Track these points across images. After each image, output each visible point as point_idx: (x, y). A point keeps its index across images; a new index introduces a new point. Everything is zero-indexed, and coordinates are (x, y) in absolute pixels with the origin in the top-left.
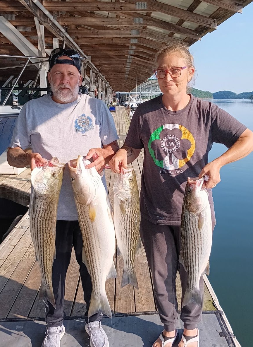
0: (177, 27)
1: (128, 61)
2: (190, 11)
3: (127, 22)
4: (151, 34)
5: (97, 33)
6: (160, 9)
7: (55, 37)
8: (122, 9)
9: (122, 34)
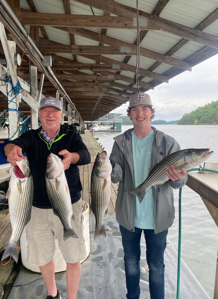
0: (124, 92)
1: (95, 105)
2: (130, 86)
3: (99, 89)
4: (110, 94)
5: (82, 93)
6: (116, 86)
7: (62, 97)
8: (98, 85)
9: (95, 94)
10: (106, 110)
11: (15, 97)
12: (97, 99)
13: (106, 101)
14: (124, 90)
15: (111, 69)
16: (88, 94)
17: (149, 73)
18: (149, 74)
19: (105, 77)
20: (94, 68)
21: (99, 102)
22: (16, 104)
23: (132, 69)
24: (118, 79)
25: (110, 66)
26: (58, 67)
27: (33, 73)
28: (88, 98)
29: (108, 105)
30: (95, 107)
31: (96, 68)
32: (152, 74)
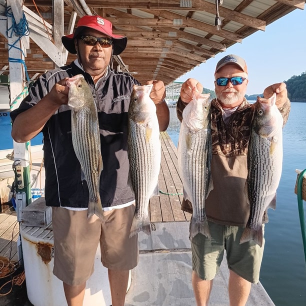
2: (207, 38)
3: (161, 43)
5: (137, 49)
8: (159, 36)
10: (171, 76)
11: (19, 39)
12: (159, 59)
13: (171, 62)
14: (198, 45)
15: (178, 8)
16: (146, 50)
17: (235, 15)
18: (236, 17)
19: (169, 22)
20: (152, 6)
21: (161, 63)
22: (21, 51)
23: (210, 8)
24: (188, 25)
25: (177, 3)
26: (99, 4)
27: (58, 9)
28: (146, 56)
29: (174, 68)
30: (156, 71)
31: (156, 6)
32: (239, 17)
